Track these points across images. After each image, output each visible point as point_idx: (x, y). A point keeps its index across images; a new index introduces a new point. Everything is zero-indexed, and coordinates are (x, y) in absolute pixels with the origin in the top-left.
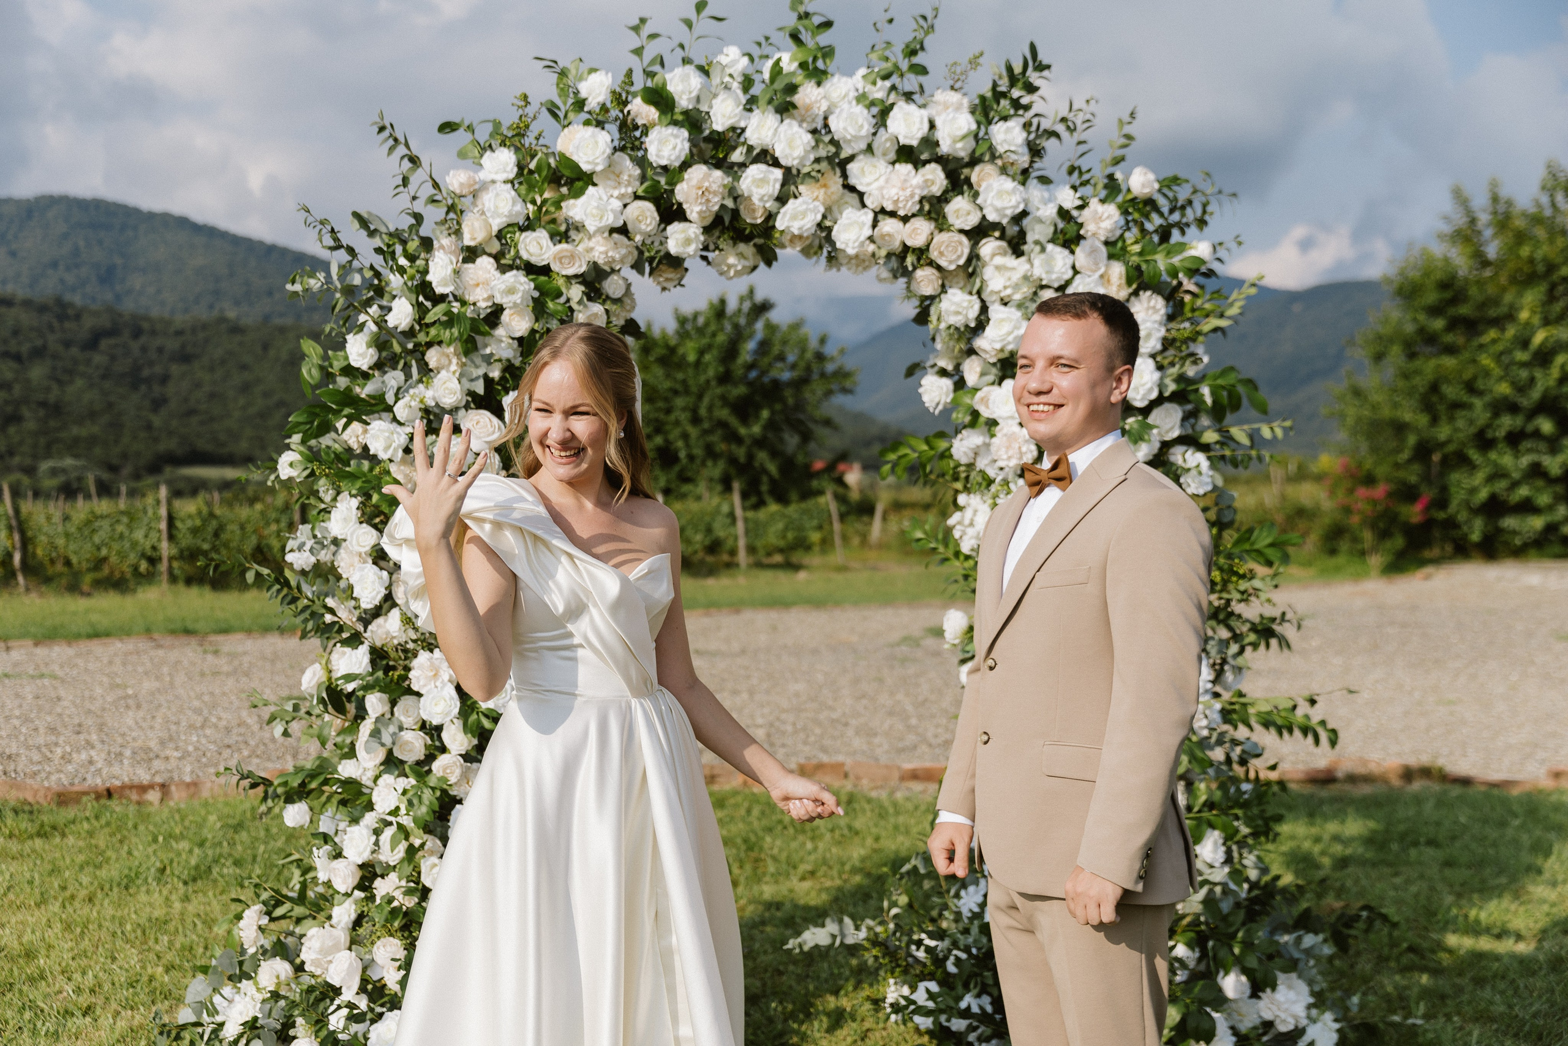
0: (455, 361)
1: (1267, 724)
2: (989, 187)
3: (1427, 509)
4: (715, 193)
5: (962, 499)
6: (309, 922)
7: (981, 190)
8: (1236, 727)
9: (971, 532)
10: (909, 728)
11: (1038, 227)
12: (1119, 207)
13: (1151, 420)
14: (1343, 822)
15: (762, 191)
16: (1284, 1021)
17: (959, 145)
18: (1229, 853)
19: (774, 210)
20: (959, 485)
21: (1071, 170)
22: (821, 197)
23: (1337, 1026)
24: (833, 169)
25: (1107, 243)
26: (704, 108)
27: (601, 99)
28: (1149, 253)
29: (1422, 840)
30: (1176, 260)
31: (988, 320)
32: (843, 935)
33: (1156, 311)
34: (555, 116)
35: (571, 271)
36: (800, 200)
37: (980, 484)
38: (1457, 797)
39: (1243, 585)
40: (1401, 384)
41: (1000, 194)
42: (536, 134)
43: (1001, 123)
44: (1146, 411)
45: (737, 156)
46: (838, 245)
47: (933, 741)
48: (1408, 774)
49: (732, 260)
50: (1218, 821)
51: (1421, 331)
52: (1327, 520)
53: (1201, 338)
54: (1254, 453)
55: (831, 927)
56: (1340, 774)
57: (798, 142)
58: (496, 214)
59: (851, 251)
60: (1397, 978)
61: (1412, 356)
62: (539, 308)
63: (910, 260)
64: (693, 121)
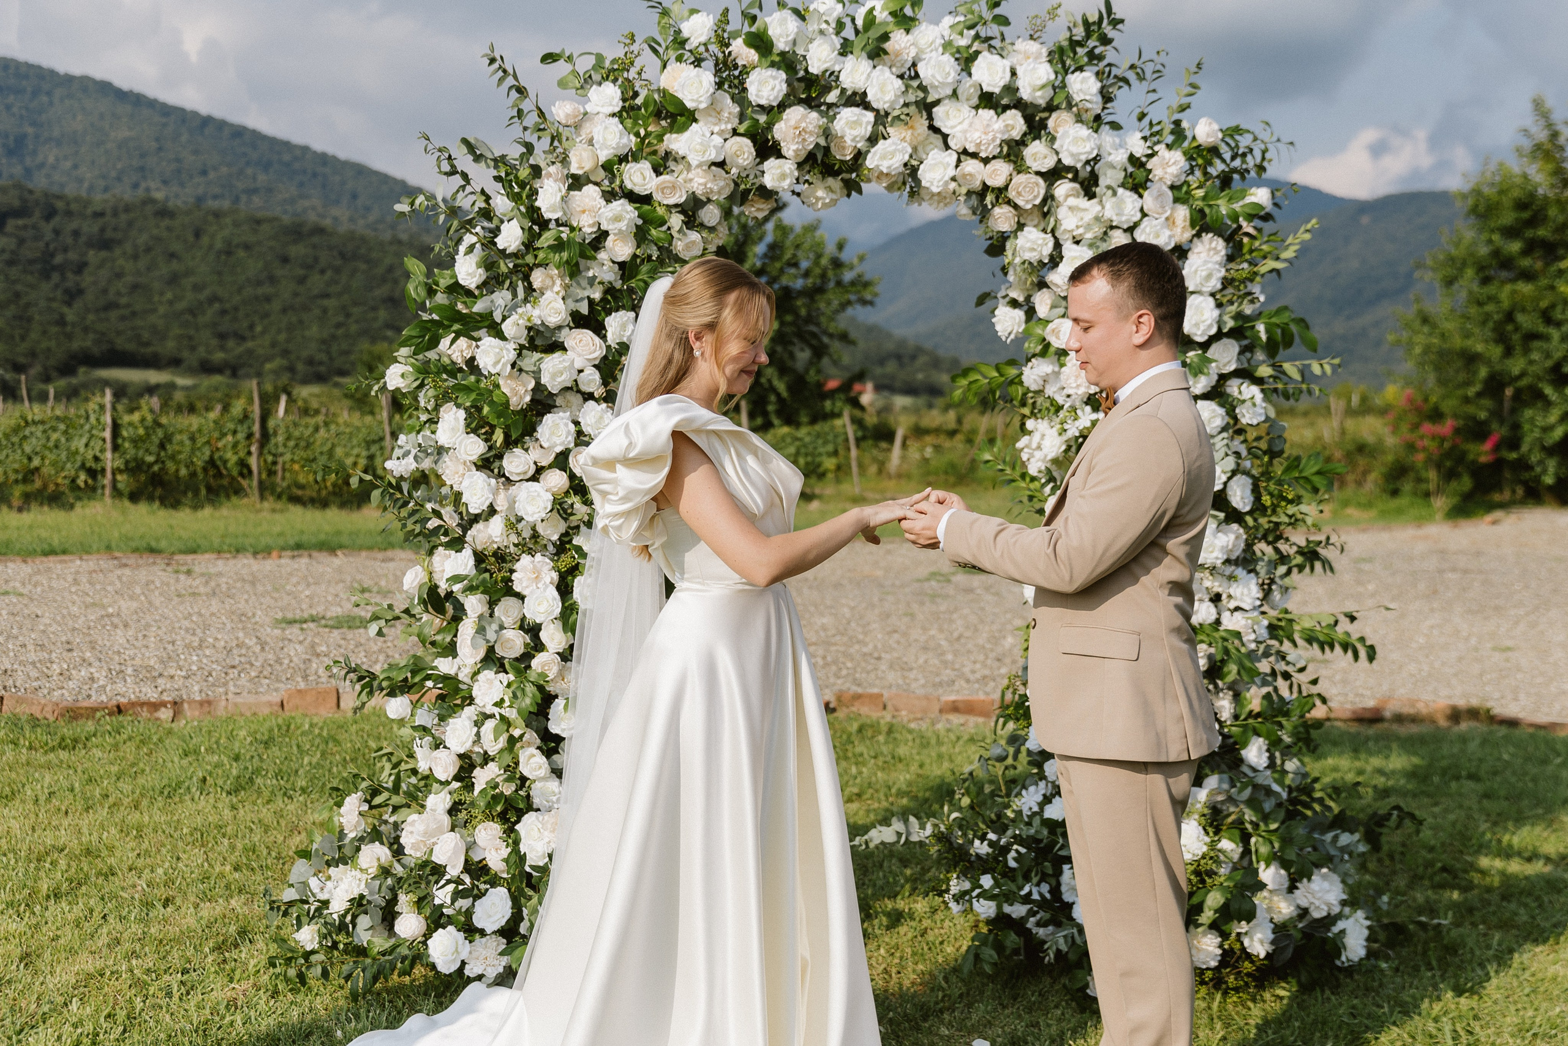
0: (558, 282)
1: (1310, 640)
2: (1066, 133)
3: (1497, 448)
4: (811, 133)
5: (1030, 424)
6: (405, 811)
7: (1058, 135)
8: (1281, 643)
9: (1038, 454)
10: (945, 663)
11: (1110, 172)
12: (1185, 153)
13: (1209, 354)
14: (1387, 757)
15: (855, 133)
16: (1318, 908)
17: (1039, 94)
18: (1272, 758)
19: (864, 149)
20: (1026, 411)
21: (1142, 116)
22: (908, 138)
23: (1368, 923)
24: (920, 112)
25: (1172, 187)
26: (800, 51)
27: (703, 39)
28: (1212, 199)
29: (1464, 773)
30: (1237, 206)
31: (1062, 258)
32: (908, 834)
33: (1217, 252)
34: (655, 51)
35: (672, 201)
36: (889, 141)
37: (1048, 409)
38: (1503, 737)
39: (1291, 509)
40: (1473, 310)
41: (1076, 140)
42: (638, 69)
43: (1077, 74)
44: (1205, 346)
45: (832, 97)
46: (924, 183)
47: (972, 677)
48: (1456, 715)
49: (820, 193)
50: (1263, 729)
51: (1496, 253)
52: (1390, 458)
53: (1258, 279)
54: (1304, 386)
55: (897, 825)
56: (1387, 714)
57: (890, 87)
58: (604, 146)
59: (935, 189)
60: (1430, 892)
61: (1486, 281)
62: (641, 235)
63: (989, 199)
64: (788, 63)
